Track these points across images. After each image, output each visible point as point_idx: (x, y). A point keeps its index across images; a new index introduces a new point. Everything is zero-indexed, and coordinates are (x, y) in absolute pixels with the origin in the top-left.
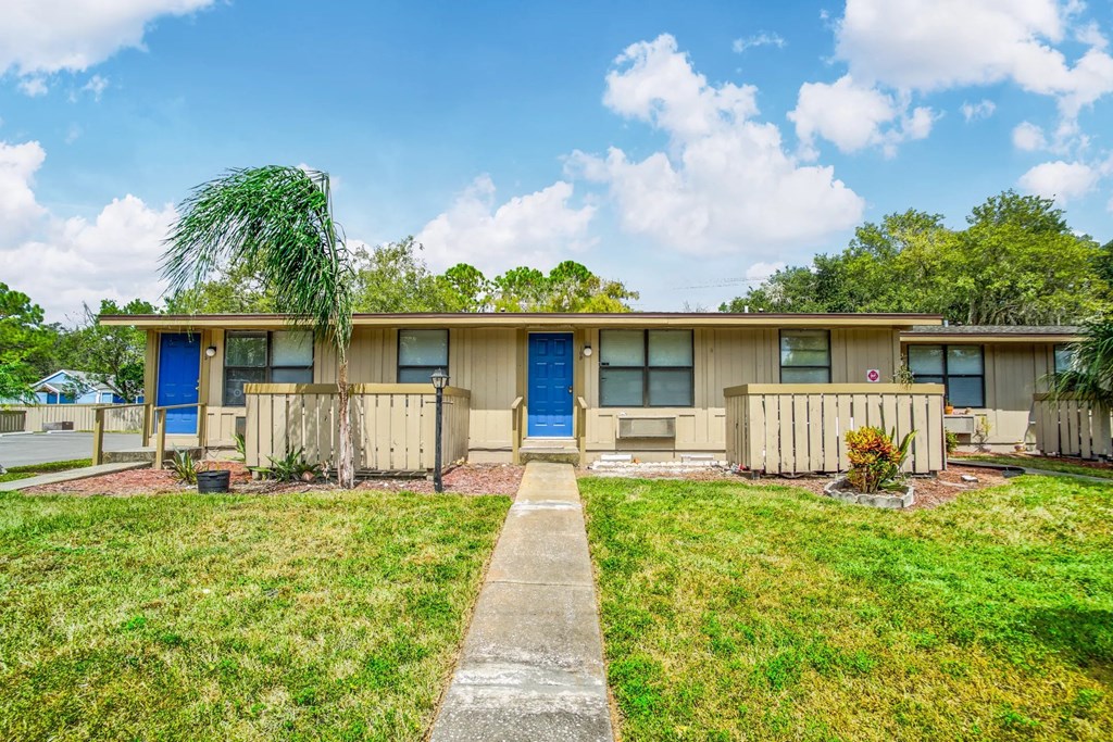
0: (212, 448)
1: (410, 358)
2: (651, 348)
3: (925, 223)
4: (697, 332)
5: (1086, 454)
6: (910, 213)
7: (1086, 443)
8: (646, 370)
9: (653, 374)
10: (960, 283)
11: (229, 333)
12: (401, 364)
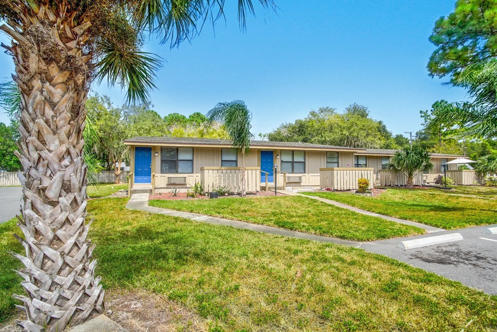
0: (158, 188)
1: (225, 158)
2: (294, 156)
3: (331, 111)
4: (306, 152)
5: (392, 185)
6: (327, 108)
7: (392, 182)
8: (293, 163)
9: (295, 164)
10: (344, 133)
11: (162, 149)
12: (223, 159)
